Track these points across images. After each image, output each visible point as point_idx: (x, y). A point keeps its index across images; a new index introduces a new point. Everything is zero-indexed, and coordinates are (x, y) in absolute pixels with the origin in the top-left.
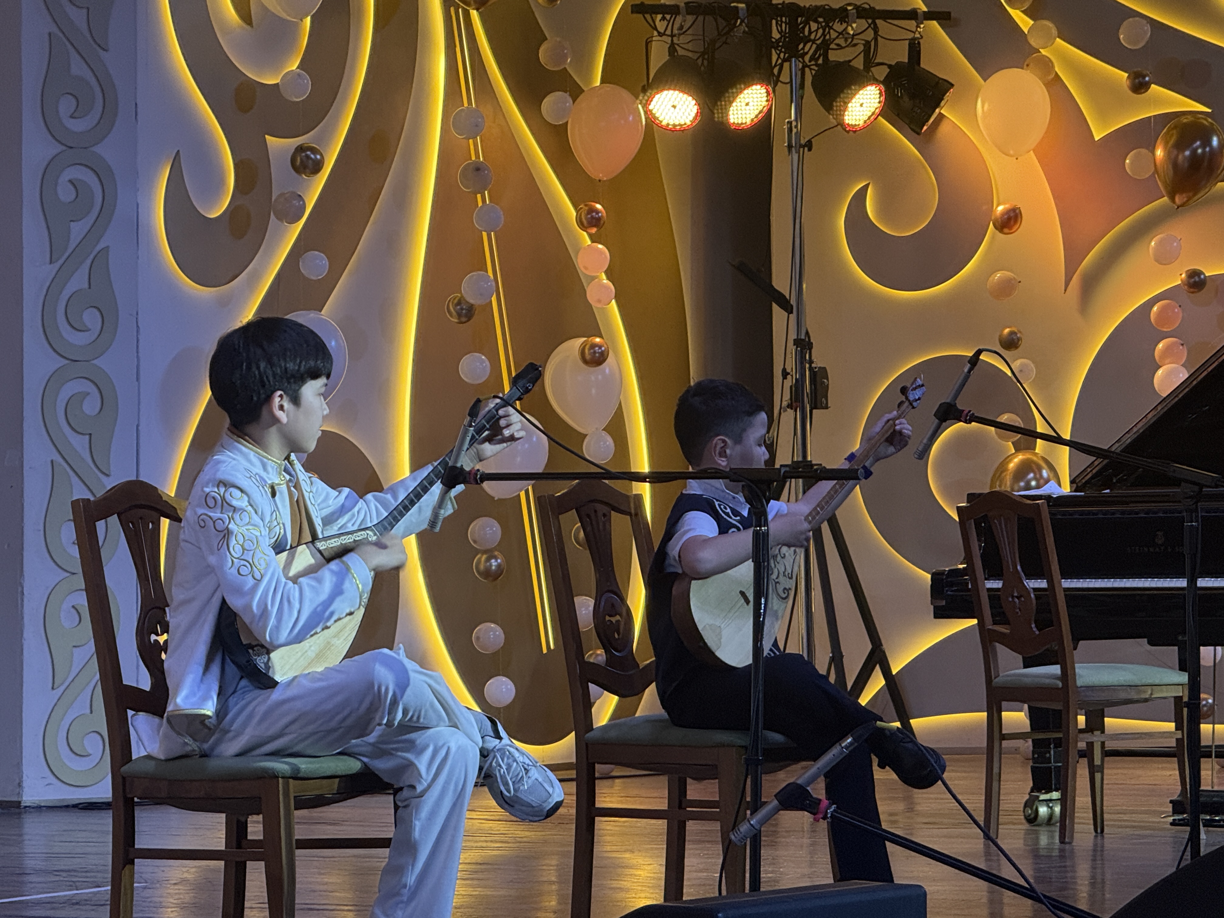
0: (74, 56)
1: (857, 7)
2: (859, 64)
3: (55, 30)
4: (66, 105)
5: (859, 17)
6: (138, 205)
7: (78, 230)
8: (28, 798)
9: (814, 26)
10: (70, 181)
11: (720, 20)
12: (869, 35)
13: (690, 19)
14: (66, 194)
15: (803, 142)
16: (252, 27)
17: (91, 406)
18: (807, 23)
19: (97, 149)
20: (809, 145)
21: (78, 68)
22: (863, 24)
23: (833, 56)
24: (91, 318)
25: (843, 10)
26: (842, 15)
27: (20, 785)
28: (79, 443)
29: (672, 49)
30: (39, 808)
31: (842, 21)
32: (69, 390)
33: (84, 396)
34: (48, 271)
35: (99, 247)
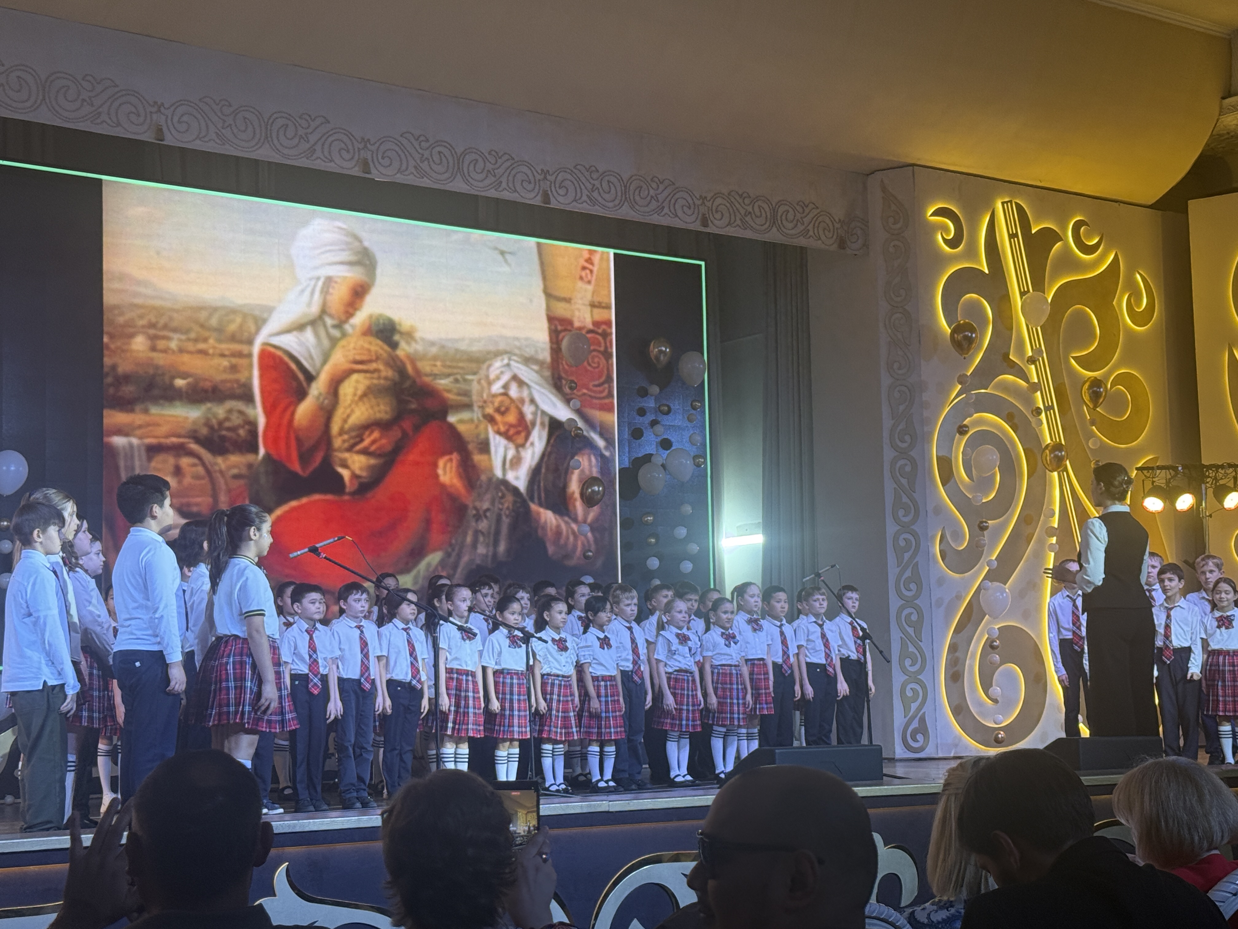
0: (904, 496)
1: (1228, 464)
2: (1231, 484)
3: (897, 487)
4: (901, 513)
5: (1229, 467)
6: (929, 546)
7: (907, 556)
8: (897, 756)
9: (1211, 471)
10: (904, 539)
11: (1171, 471)
12: (1234, 473)
13: (1158, 471)
14: (902, 543)
15: (1208, 514)
16: (973, 481)
17: (914, 617)
18: (1206, 471)
19: (913, 527)
20: (1210, 516)
21: (905, 499)
22: (1231, 470)
23: (1221, 482)
24: (913, 586)
25: (1223, 465)
26: (1222, 467)
27: (894, 752)
28: (911, 631)
29: (1153, 482)
30: (901, 760)
31: (1222, 469)
32: (906, 612)
33: (911, 614)
34: (898, 570)
35: (915, 561)
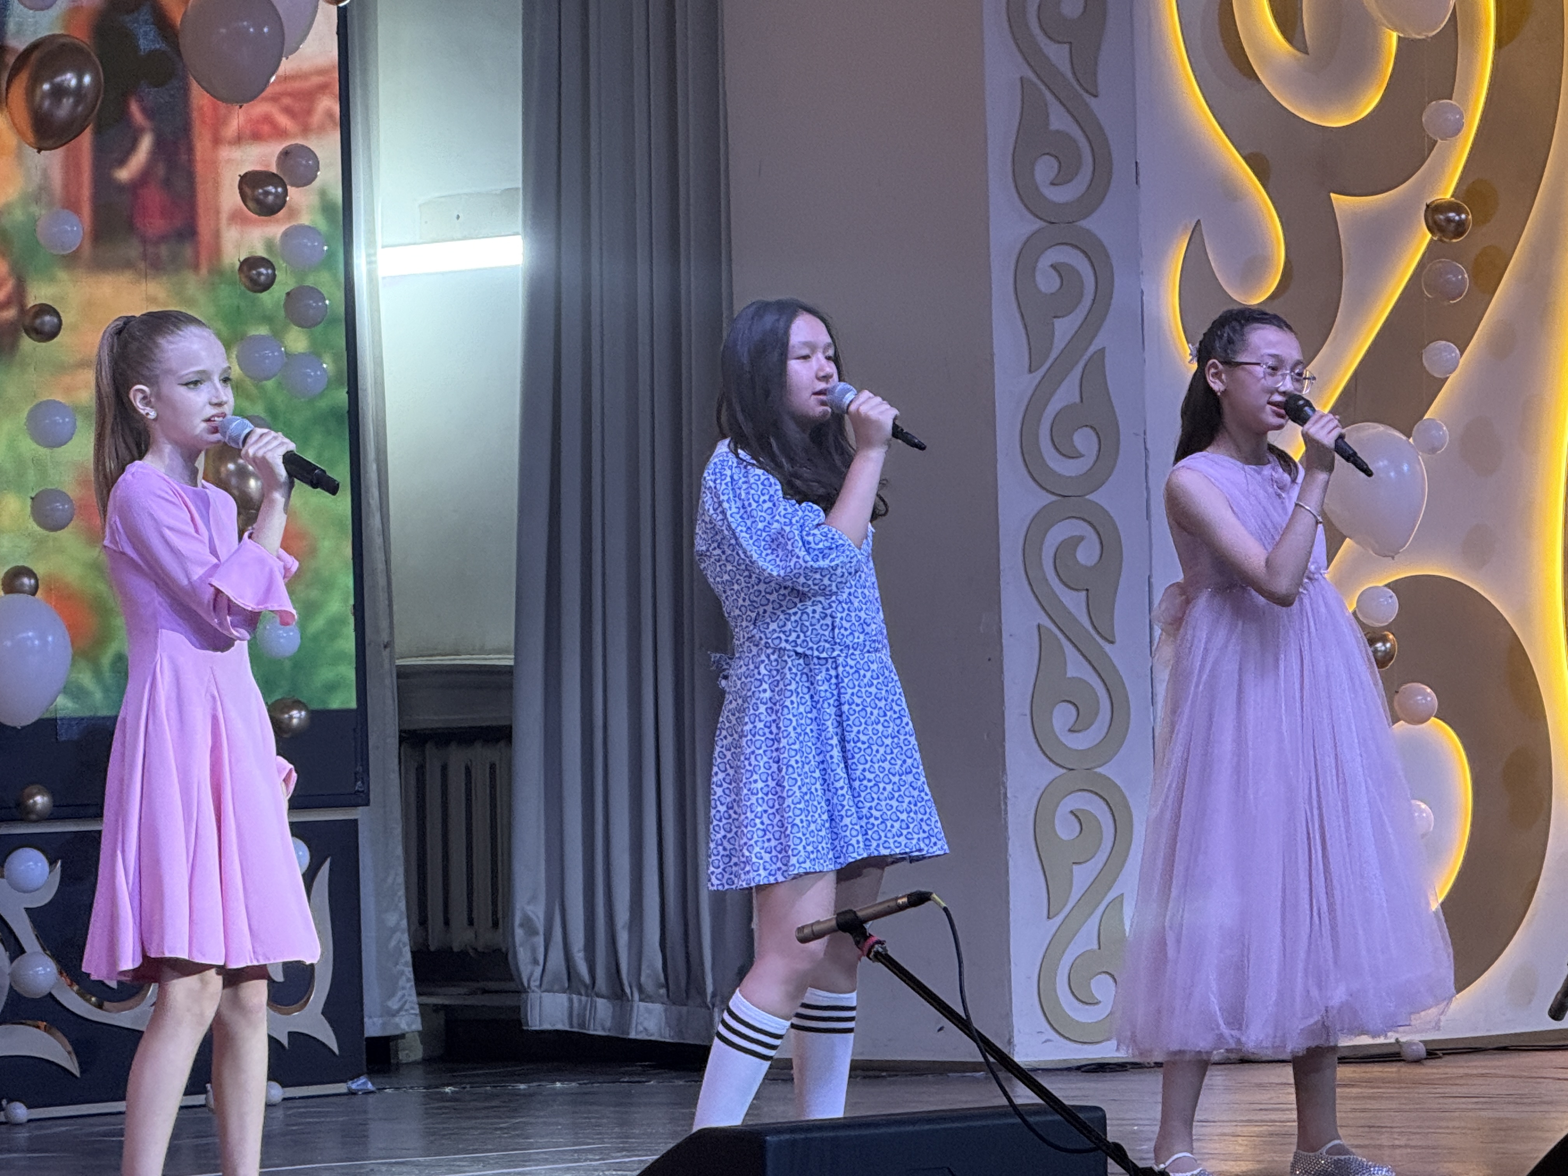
0: (1056, 106)
3: (1030, 74)
4: (1045, 170)
6: (1142, 292)
7: (1064, 328)
8: (1023, 1056)
10: (1053, 267)
14: (1047, 283)
16: (1307, 53)
17: (1087, 554)
19: (1084, 223)
21: (1060, 122)
24: (1084, 441)
27: (1010, 1042)
28: (1074, 602)
32: (1057, 534)
33: (1075, 542)
34: (1028, 383)
35: (1092, 349)
